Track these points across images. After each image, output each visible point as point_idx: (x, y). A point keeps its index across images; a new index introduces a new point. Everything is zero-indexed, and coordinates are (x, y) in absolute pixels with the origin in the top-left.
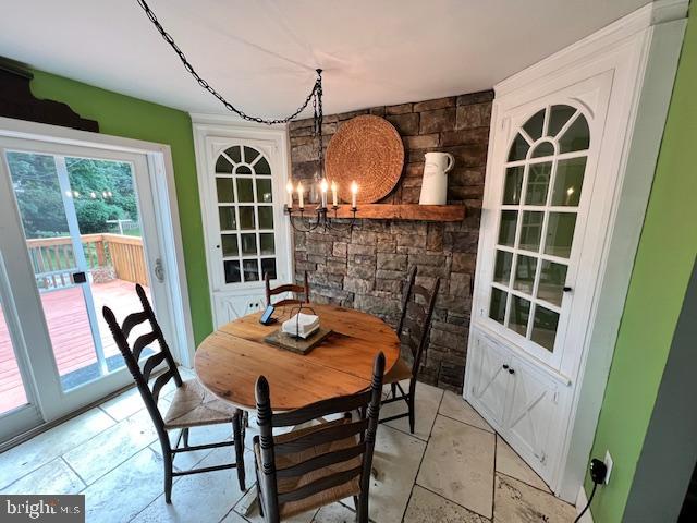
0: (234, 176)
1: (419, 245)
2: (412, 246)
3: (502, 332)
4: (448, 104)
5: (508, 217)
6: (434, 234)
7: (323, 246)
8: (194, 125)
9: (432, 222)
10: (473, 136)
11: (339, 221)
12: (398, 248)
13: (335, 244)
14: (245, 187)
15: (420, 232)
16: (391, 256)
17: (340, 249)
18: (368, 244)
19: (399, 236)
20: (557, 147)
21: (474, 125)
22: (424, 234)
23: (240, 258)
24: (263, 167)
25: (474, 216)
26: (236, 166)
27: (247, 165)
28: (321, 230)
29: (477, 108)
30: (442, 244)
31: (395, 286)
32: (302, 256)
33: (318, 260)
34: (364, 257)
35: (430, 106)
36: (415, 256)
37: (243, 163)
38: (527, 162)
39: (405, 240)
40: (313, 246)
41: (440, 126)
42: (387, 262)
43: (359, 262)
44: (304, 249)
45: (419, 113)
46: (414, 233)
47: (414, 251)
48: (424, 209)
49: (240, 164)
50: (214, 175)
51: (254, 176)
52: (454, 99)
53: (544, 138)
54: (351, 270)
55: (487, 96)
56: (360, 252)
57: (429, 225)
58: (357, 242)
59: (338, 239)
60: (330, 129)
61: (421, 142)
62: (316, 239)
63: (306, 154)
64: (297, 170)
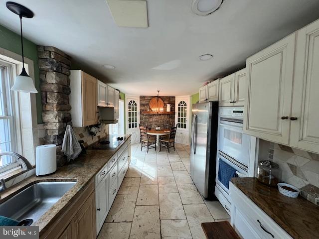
0: (131, 106)
1: (166, 118)
3: (180, 129)
4: (169, 97)
5: (179, 113)
7: (147, 120)
8: (125, 96)
9: (168, 114)
10: (173, 103)
11: (151, 115)
14: (133, 108)
15: (166, 116)
16: (161, 120)
17: (151, 120)
18: (157, 119)
19: (163, 117)
20: (184, 105)
21: (173, 101)
23: (131, 123)
24: (136, 105)
25: (174, 113)
28: (147, 116)
29: (173, 99)
30: (170, 118)
33: (146, 122)
34: (156, 121)
35: (167, 97)
36: (165, 120)
37: (133, 104)
38: (181, 107)
40: (145, 120)
41: (168, 100)
42: (160, 122)
44: (142, 121)
45: (165, 98)
48: (168, 112)
50: (128, 106)
51: (134, 106)
53: (182, 104)
54: (153, 124)
55: (174, 97)
57: (168, 115)
58: (154, 119)
59: (151, 118)
60: (149, 98)
61: (165, 102)
62: (146, 118)
63: (144, 102)
64: (141, 105)
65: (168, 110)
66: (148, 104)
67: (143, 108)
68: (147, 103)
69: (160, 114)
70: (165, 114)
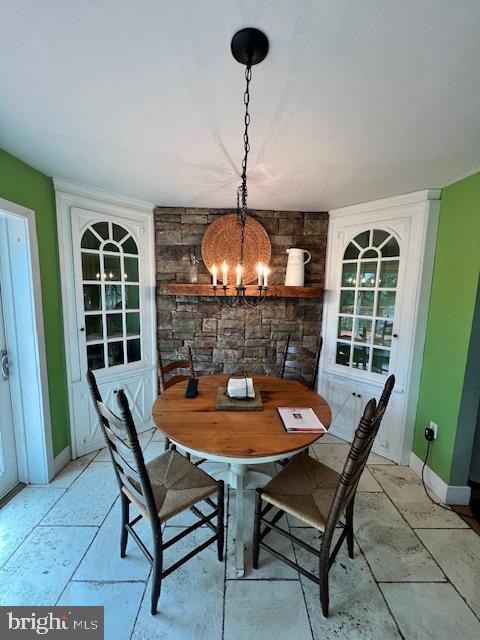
0: (101, 253)
1: (278, 317)
2: (274, 318)
3: (349, 372)
4: (299, 216)
6: (292, 308)
7: (192, 323)
8: (57, 192)
9: (291, 298)
10: (317, 241)
11: (209, 300)
12: (264, 321)
13: (205, 320)
14: (112, 265)
15: (281, 307)
16: (258, 327)
17: (209, 325)
18: (238, 319)
19: (264, 311)
20: (380, 253)
21: (316, 234)
22: (284, 308)
23: (105, 341)
24: (131, 247)
25: (319, 296)
26: (104, 243)
27: (115, 243)
28: (189, 309)
29: (318, 222)
30: (298, 315)
31: (261, 351)
32: (168, 335)
33: (185, 336)
34: (233, 330)
35: (286, 215)
36: (276, 326)
37: (111, 240)
38: (359, 261)
39: (269, 314)
40: (181, 324)
41: (294, 230)
42: (254, 333)
43: (229, 334)
44: (169, 327)
45: (278, 220)
46: (276, 308)
47: (276, 322)
49: (107, 242)
50: (78, 251)
51: (122, 255)
52: (302, 214)
53: (370, 247)
54: (221, 341)
55: (324, 216)
56: (230, 326)
57: (288, 301)
58: (226, 318)
59: (208, 315)
60: (201, 220)
61: (280, 240)
62: (184, 317)
63: (175, 239)
64: (163, 252)
65: (294, 277)
66: (194, 250)
67: (171, 267)
68: (189, 241)
69: (253, 300)
70: (278, 299)
